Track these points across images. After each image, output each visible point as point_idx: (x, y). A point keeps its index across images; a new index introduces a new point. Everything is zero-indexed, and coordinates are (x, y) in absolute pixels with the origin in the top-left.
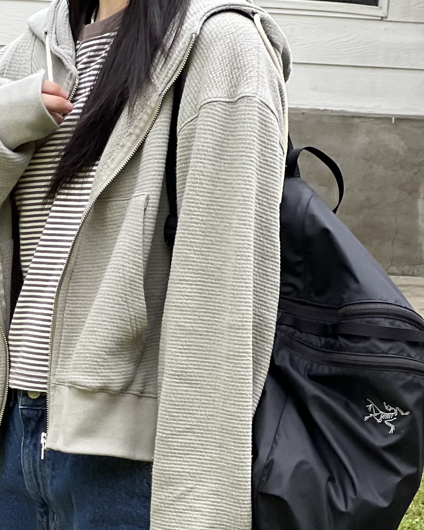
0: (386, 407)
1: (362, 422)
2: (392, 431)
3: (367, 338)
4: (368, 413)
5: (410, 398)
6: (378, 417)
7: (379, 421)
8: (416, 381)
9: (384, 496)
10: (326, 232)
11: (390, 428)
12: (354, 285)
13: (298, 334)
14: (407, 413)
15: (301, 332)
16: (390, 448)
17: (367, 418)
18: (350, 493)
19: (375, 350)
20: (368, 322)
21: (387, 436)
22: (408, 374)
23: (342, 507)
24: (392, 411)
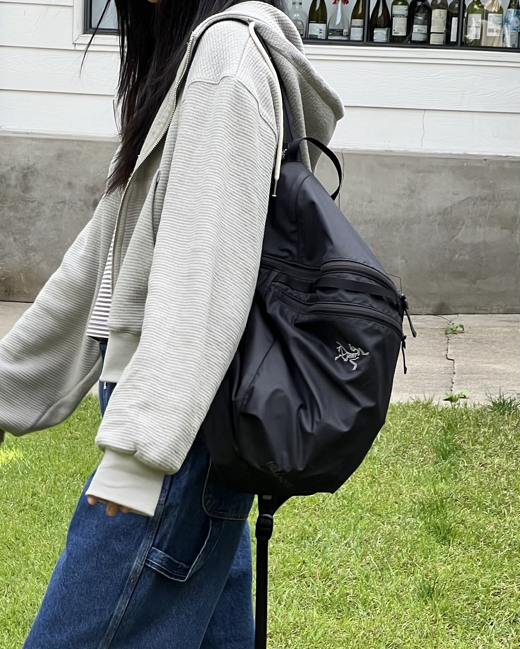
0: (351, 348)
1: (332, 361)
2: (354, 368)
3: (335, 289)
4: (338, 354)
5: (370, 341)
6: (345, 357)
7: (346, 360)
8: (376, 327)
9: (345, 422)
10: (313, 204)
11: (353, 366)
12: (330, 247)
13: (290, 290)
14: (367, 354)
15: (292, 289)
16: (351, 382)
17: (337, 358)
18: (317, 419)
19: (341, 299)
20: (338, 276)
21: (350, 372)
22: (370, 321)
23: (308, 428)
24: (356, 352)
